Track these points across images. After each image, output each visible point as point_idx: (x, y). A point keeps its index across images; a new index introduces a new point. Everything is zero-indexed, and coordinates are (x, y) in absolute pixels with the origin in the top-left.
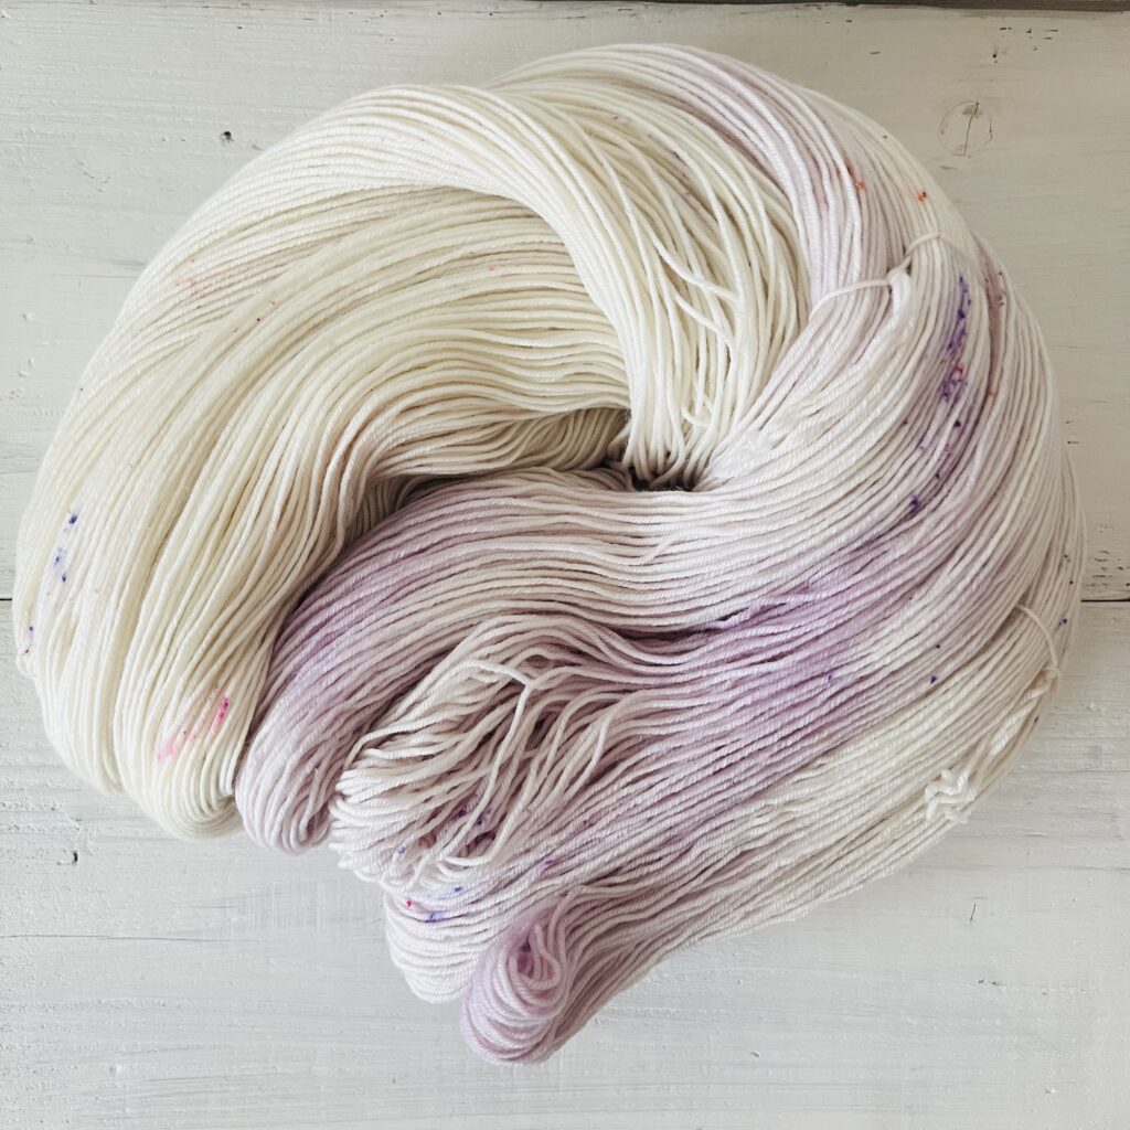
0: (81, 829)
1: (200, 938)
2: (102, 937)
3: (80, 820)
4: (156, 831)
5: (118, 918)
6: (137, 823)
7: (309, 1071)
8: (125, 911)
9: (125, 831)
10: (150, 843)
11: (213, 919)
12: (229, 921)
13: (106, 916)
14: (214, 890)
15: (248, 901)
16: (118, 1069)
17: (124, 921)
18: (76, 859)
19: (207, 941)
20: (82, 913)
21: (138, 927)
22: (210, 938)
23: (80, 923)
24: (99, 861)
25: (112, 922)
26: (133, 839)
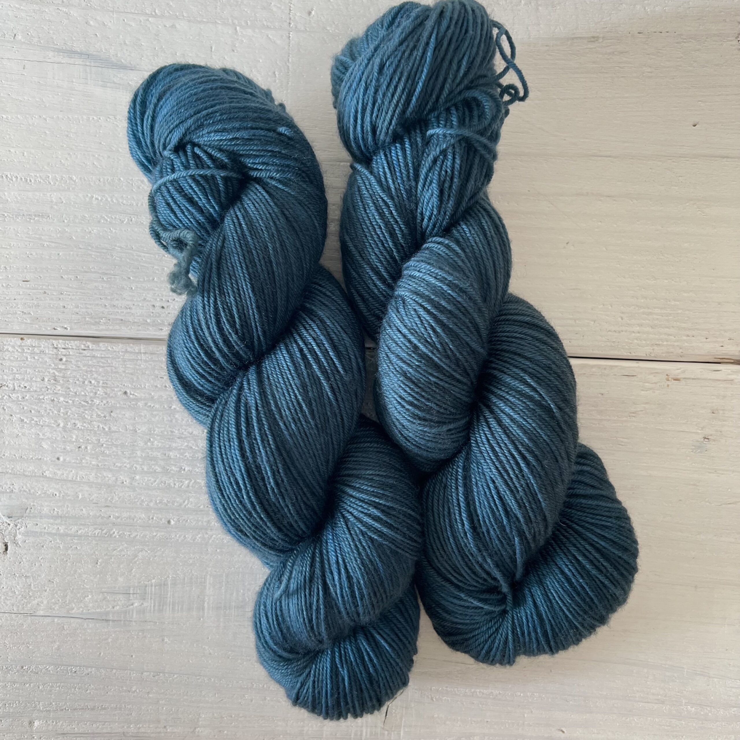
0: (12, 525)
1: (108, 618)
2: (25, 615)
3: (11, 517)
4: (74, 528)
5: (39, 600)
6: (59, 521)
7: (194, 732)
8: (46, 593)
9: (49, 527)
10: (69, 538)
11: (119, 603)
12: (132, 605)
13: (30, 597)
14: (121, 579)
15: (148, 589)
16: (35, 723)
17: (45, 602)
18: (6, 549)
19: (113, 621)
20: (10, 594)
21: (57, 607)
22: (116, 618)
23: (8, 602)
24: (25, 551)
25: (35, 602)
26: (55, 534)
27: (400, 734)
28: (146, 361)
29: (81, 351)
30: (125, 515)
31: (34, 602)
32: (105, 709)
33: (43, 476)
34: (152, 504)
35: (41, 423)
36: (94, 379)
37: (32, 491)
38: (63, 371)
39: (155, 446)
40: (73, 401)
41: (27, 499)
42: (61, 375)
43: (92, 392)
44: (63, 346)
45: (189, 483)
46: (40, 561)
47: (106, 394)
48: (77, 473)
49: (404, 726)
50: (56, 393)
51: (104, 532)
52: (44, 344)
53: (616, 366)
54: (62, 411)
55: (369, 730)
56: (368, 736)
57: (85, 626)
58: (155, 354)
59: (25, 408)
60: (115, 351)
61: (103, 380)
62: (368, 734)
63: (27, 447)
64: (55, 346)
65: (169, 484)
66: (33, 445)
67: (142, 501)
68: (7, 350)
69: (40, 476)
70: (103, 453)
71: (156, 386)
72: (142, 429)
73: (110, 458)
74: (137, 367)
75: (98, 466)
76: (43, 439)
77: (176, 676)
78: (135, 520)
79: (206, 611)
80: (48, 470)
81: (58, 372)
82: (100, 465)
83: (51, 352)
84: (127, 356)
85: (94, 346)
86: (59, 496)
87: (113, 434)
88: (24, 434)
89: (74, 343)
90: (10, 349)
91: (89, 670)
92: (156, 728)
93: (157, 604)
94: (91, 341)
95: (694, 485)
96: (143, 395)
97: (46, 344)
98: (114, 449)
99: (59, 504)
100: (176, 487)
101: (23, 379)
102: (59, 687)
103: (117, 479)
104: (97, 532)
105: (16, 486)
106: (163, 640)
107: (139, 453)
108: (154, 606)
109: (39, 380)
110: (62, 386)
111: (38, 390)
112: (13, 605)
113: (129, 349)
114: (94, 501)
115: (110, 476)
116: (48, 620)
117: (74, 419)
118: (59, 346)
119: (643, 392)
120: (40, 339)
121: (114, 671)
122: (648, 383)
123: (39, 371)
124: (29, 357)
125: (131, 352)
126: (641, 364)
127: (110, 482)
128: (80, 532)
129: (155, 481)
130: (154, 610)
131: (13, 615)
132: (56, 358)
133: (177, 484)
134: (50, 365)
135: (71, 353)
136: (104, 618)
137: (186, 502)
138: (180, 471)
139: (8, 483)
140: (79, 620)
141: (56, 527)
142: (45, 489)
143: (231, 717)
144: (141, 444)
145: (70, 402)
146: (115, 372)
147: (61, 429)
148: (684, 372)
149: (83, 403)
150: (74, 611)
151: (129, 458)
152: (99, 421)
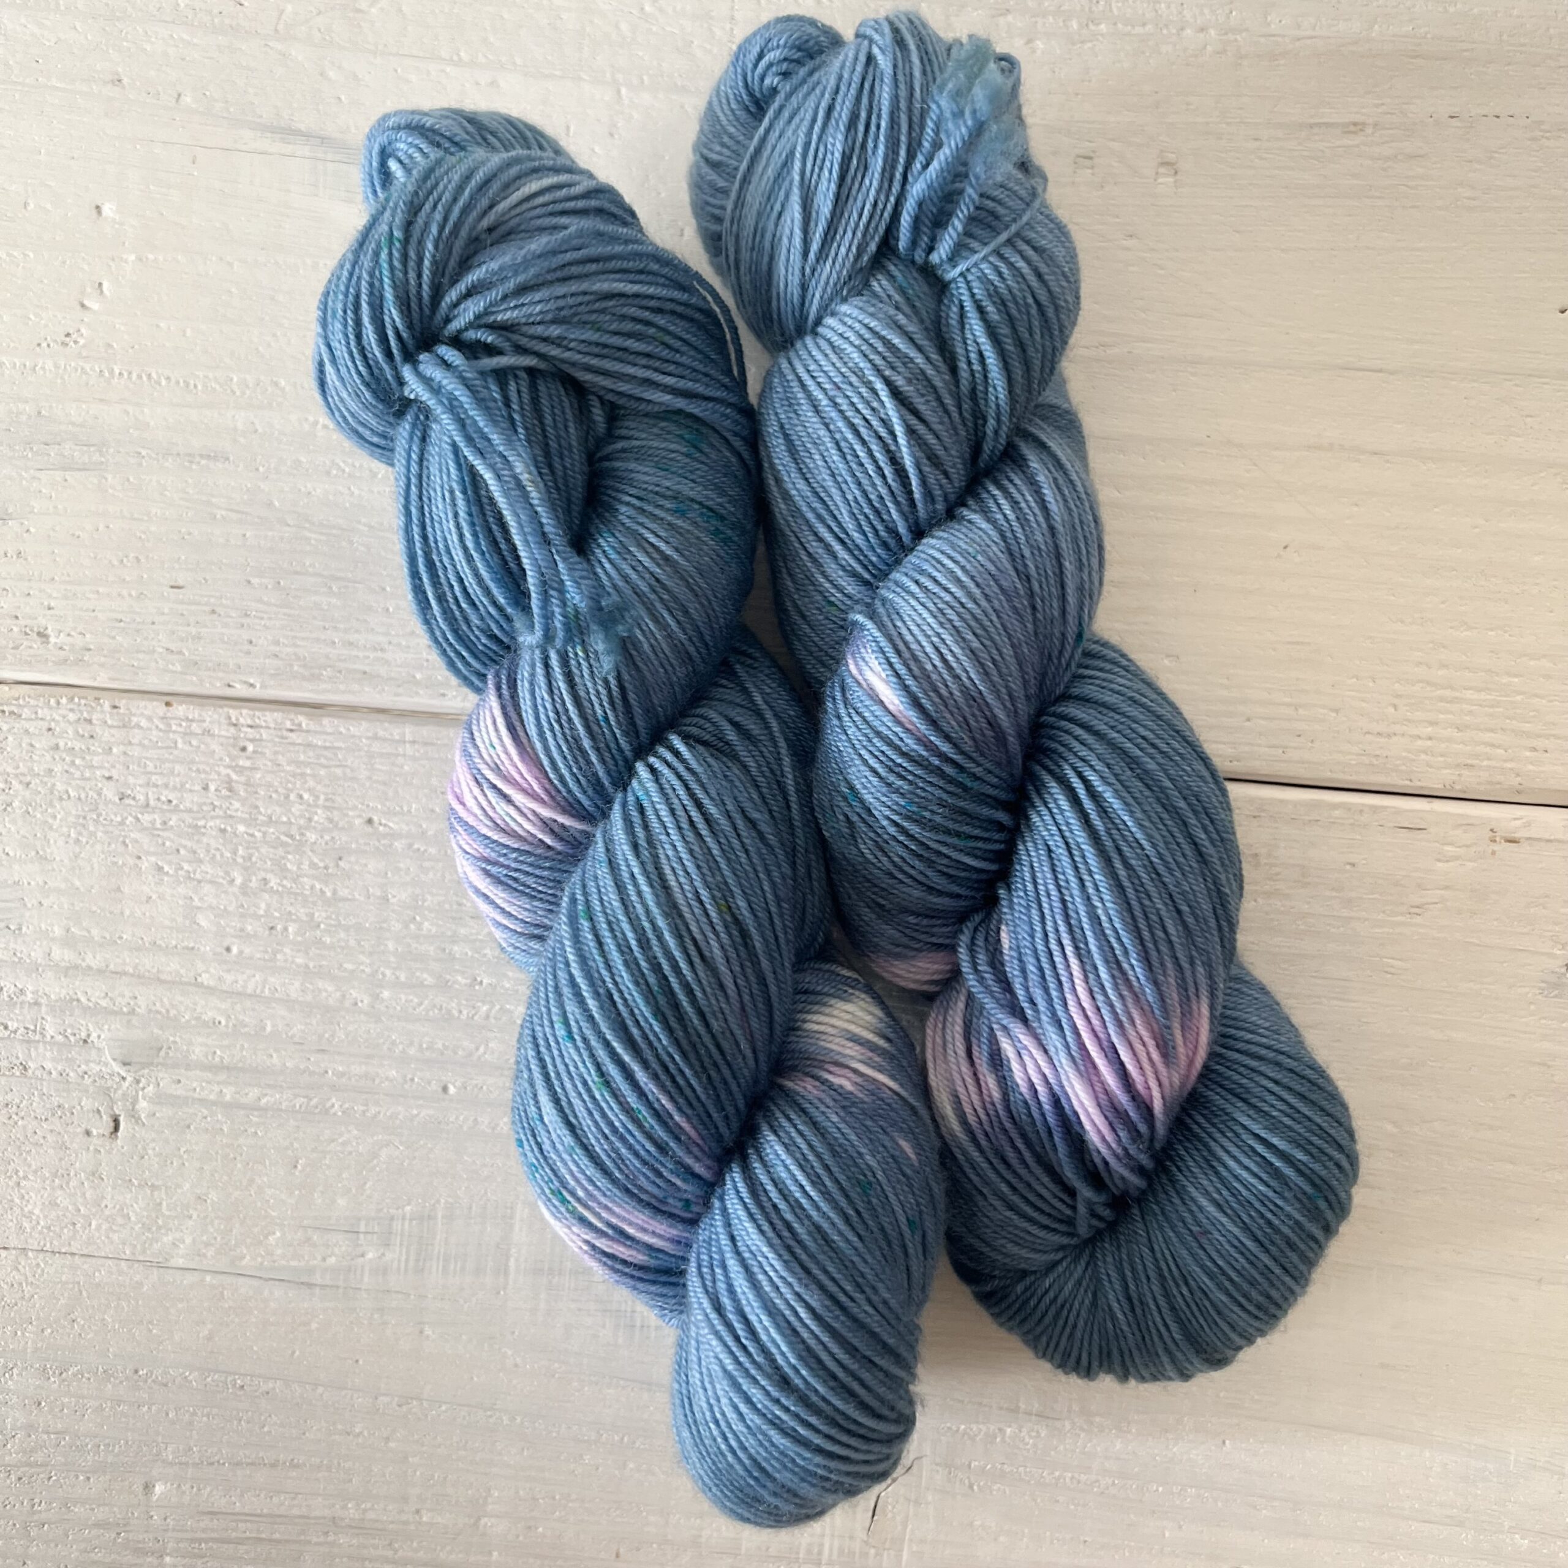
0: (129, 1079)
1: (312, 1281)
2: (148, 1264)
3: (129, 1064)
4: (254, 1093)
5: (178, 1235)
6: (222, 1077)
7: (476, 1524)
8: (191, 1223)
9: (202, 1088)
10: (242, 1112)
11: (336, 1250)
12: (363, 1255)
13: (159, 1228)
14: (341, 1202)
15: (397, 1226)
16: (157, 1488)
17: (188, 1241)
18: (116, 1128)
19: (323, 1287)
20: (120, 1220)
21: (210, 1252)
22: (328, 1282)
23: (115, 1237)
24: (153, 1135)
25: (168, 1239)
26: (214, 1103)
27: (899, 1557)
28: (414, 759)
29: (285, 733)
30: (357, 1069)
31: (165, 1239)
32: (297, 1466)
33: (197, 984)
34: (412, 1051)
35: (198, 876)
36: (310, 790)
37: (173, 1012)
38: (247, 773)
39: (425, 932)
40: (265, 833)
41: (161, 1028)
42: (243, 779)
43: (302, 816)
44: (249, 722)
45: (490, 1010)
46: (181, 1157)
47: (330, 820)
48: (265, 981)
49: (911, 1540)
50: (231, 817)
51: (314, 1101)
52: (211, 716)
53: (1386, 807)
54: (241, 852)
55: (836, 1543)
56: (835, 1557)
57: (266, 1293)
58: (432, 744)
59: (168, 843)
60: (353, 736)
61: (326, 794)
62: (835, 1552)
63: (167, 923)
64: (234, 720)
65: (449, 1012)
66: (180, 920)
67: (394, 1043)
68: (138, 726)
69: (189, 984)
70: (319, 942)
71: (433, 811)
72: (400, 896)
73: (332, 954)
74: (396, 769)
75: (307, 966)
76: (198, 908)
77: (444, 1408)
78: (377, 1081)
79: (512, 1276)
80: (207, 971)
81: (236, 772)
82: (311, 965)
83: (223, 733)
84: (376, 747)
85: (313, 726)
86: (227, 1026)
87: (341, 905)
88: (161, 897)
89: (270, 717)
90: (144, 723)
91: (271, 1385)
92: (401, 1511)
93: (412, 1258)
94: (306, 714)
95: (1544, 1065)
96: (405, 828)
97: (216, 716)
98: (342, 935)
99: (226, 1042)
100: (464, 1017)
101: (166, 786)
102: (208, 1416)
103: (344, 996)
104: (299, 1102)
105: (142, 1001)
106: (421, 1332)
107: (391, 945)
108: (407, 1260)
109: (197, 788)
110: (243, 801)
111: (195, 808)
112: (124, 1244)
113: (381, 733)
114: (296, 1040)
115: (330, 989)
116: (190, 1278)
117: (265, 870)
118: (242, 720)
119: (1440, 865)
120: (202, 705)
121: (320, 1390)
122: (1451, 844)
123: (198, 771)
124: (180, 741)
125: (384, 740)
126: (1438, 805)
127: (331, 1001)
128: (264, 1101)
129: (421, 1004)
130: (406, 1270)
131: (123, 1263)
132: (234, 746)
133: (465, 1012)
134: (221, 759)
135: (264, 736)
136: (304, 1279)
137: (482, 1050)
138: (471, 985)
139: (127, 994)
140: (255, 1283)
141: (216, 1088)
142: (199, 1010)
143: (554, 1498)
144: (397, 926)
145: (257, 834)
146: (354, 779)
147: (235, 890)
148: (1528, 825)
149: (284, 838)
150: (244, 1262)
151: (371, 954)
152: (314, 877)
